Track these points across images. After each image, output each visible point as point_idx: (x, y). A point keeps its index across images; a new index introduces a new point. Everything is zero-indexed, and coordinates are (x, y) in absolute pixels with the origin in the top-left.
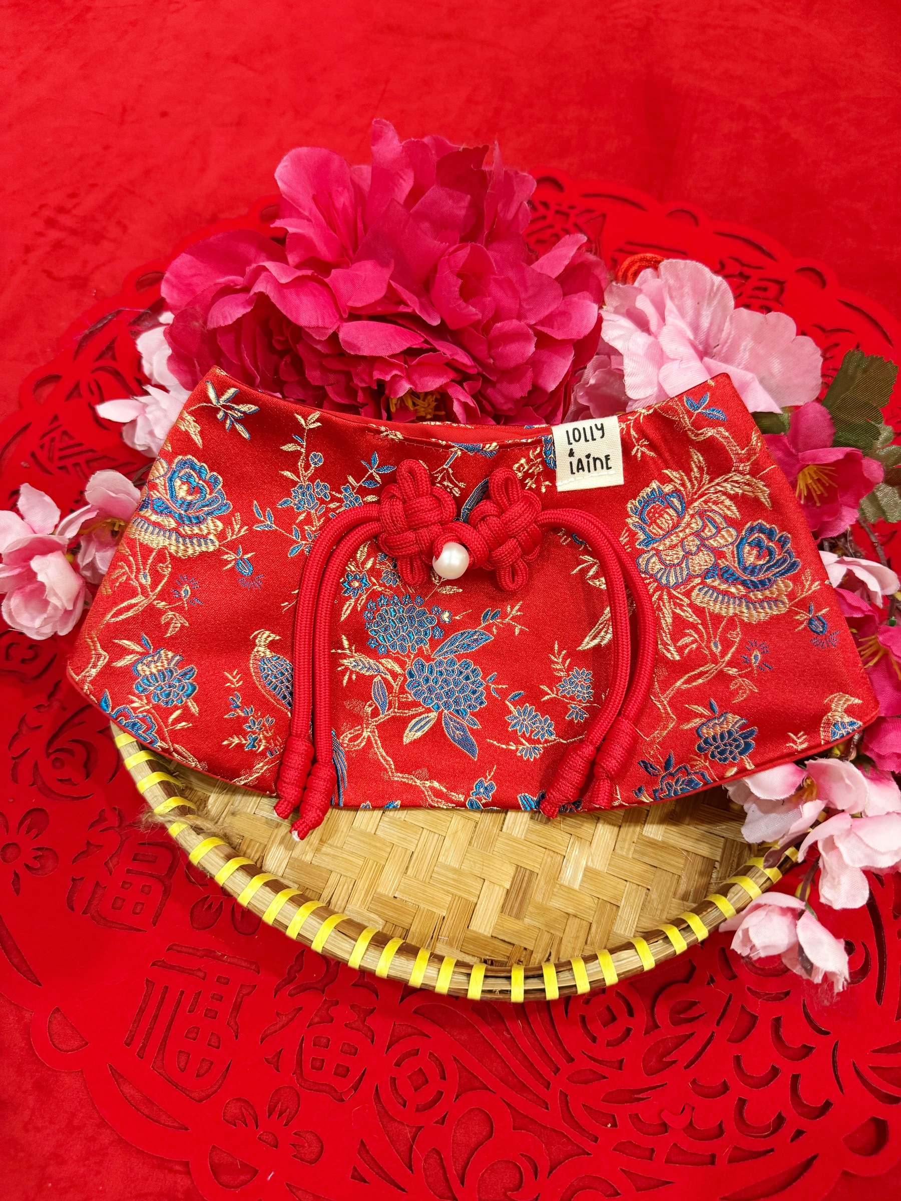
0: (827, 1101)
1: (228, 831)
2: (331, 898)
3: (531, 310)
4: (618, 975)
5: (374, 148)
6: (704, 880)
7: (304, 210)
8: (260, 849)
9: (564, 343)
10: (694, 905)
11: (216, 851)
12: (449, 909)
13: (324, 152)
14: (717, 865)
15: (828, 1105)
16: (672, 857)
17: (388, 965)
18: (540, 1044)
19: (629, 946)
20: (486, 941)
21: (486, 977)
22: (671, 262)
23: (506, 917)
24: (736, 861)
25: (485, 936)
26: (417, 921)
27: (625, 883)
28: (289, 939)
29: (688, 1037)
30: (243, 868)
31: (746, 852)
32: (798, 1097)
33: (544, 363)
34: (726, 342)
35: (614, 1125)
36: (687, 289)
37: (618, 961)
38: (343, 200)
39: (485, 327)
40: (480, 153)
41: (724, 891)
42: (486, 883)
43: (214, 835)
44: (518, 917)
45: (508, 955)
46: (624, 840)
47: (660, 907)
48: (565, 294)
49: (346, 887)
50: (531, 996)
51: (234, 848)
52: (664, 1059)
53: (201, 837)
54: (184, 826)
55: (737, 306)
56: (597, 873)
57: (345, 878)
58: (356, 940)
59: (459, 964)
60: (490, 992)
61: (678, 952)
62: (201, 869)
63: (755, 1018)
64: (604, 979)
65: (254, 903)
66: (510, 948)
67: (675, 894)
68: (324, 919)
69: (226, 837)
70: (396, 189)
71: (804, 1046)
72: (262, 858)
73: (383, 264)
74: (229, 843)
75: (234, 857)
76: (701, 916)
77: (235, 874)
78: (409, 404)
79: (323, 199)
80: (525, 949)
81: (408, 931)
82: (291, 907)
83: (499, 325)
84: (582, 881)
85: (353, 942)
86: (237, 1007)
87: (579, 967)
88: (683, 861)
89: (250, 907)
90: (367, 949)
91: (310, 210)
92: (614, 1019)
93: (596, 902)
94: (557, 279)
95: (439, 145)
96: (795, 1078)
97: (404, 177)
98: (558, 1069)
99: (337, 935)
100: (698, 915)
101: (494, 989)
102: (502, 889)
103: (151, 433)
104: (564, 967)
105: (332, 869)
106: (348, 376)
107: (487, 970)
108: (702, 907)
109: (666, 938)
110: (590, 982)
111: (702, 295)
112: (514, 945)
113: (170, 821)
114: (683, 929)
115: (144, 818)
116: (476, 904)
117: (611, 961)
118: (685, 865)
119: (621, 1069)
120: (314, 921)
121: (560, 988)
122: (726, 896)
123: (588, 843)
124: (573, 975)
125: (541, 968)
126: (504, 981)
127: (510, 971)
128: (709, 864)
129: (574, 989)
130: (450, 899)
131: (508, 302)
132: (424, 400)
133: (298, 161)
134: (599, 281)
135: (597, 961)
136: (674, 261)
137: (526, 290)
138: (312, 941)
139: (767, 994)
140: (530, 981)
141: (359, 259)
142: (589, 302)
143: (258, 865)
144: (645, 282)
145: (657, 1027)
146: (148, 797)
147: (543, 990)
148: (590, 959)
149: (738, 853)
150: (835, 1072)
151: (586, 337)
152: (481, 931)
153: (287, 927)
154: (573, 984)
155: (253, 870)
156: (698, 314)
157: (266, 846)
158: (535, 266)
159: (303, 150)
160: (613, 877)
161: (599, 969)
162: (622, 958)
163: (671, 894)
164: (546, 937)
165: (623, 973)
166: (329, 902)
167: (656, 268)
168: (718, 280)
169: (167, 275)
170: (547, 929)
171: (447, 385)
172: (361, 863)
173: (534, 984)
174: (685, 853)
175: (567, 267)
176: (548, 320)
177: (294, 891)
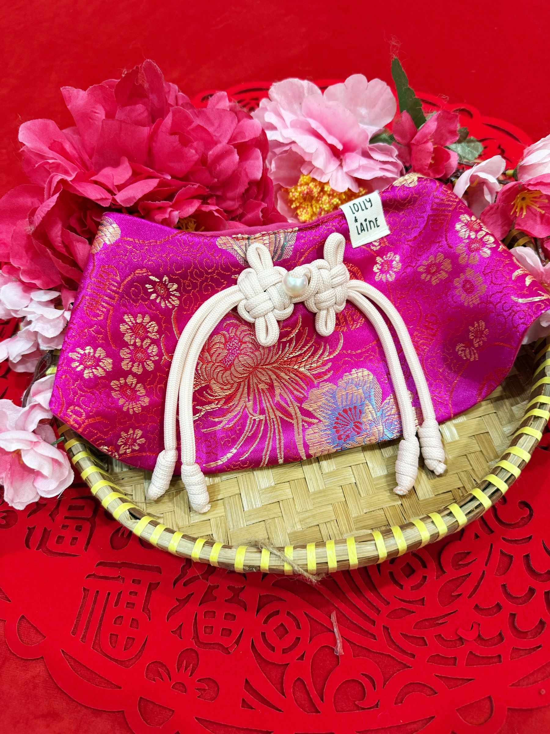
4: (529, 452)
5: (69, 107)
7: (50, 155)
19: (518, 437)
21: (461, 507)
22: (274, 87)
25: (431, 498)
37: (522, 447)
39: (203, 160)
41: (542, 376)
50: (494, 497)
53: (234, 549)
54: (218, 550)
60: (469, 513)
62: (247, 568)
64: (524, 460)
68: (345, 543)
69: (246, 544)
73: (119, 164)
83: (211, 153)
84: (458, 433)
89: (295, 569)
90: (384, 541)
93: (474, 438)
99: (360, 545)
100: (540, 395)
101: (470, 510)
107: (458, 504)
108: (538, 391)
109: (537, 418)
110: (518, 467)
112: (451, 491)
114: (540, 406)
117: (519, 448)
121: (506, 482)
124: (506, 470)
125: (486, 481)
126: (473, 501)
127: (472, 494)
129: (513, 477)
135: (512, 455)
138: (348, 560)
140: (486, 491)
147: (498, 490)
148: (506, 457)
152: (427, 497)
153: (327, 563)
154: (510, 475)
161: (516, 457)
162: (522, 444)
165: (530, 450)
171: (199, 207)
173: (491, 490)
176: (235, 136)
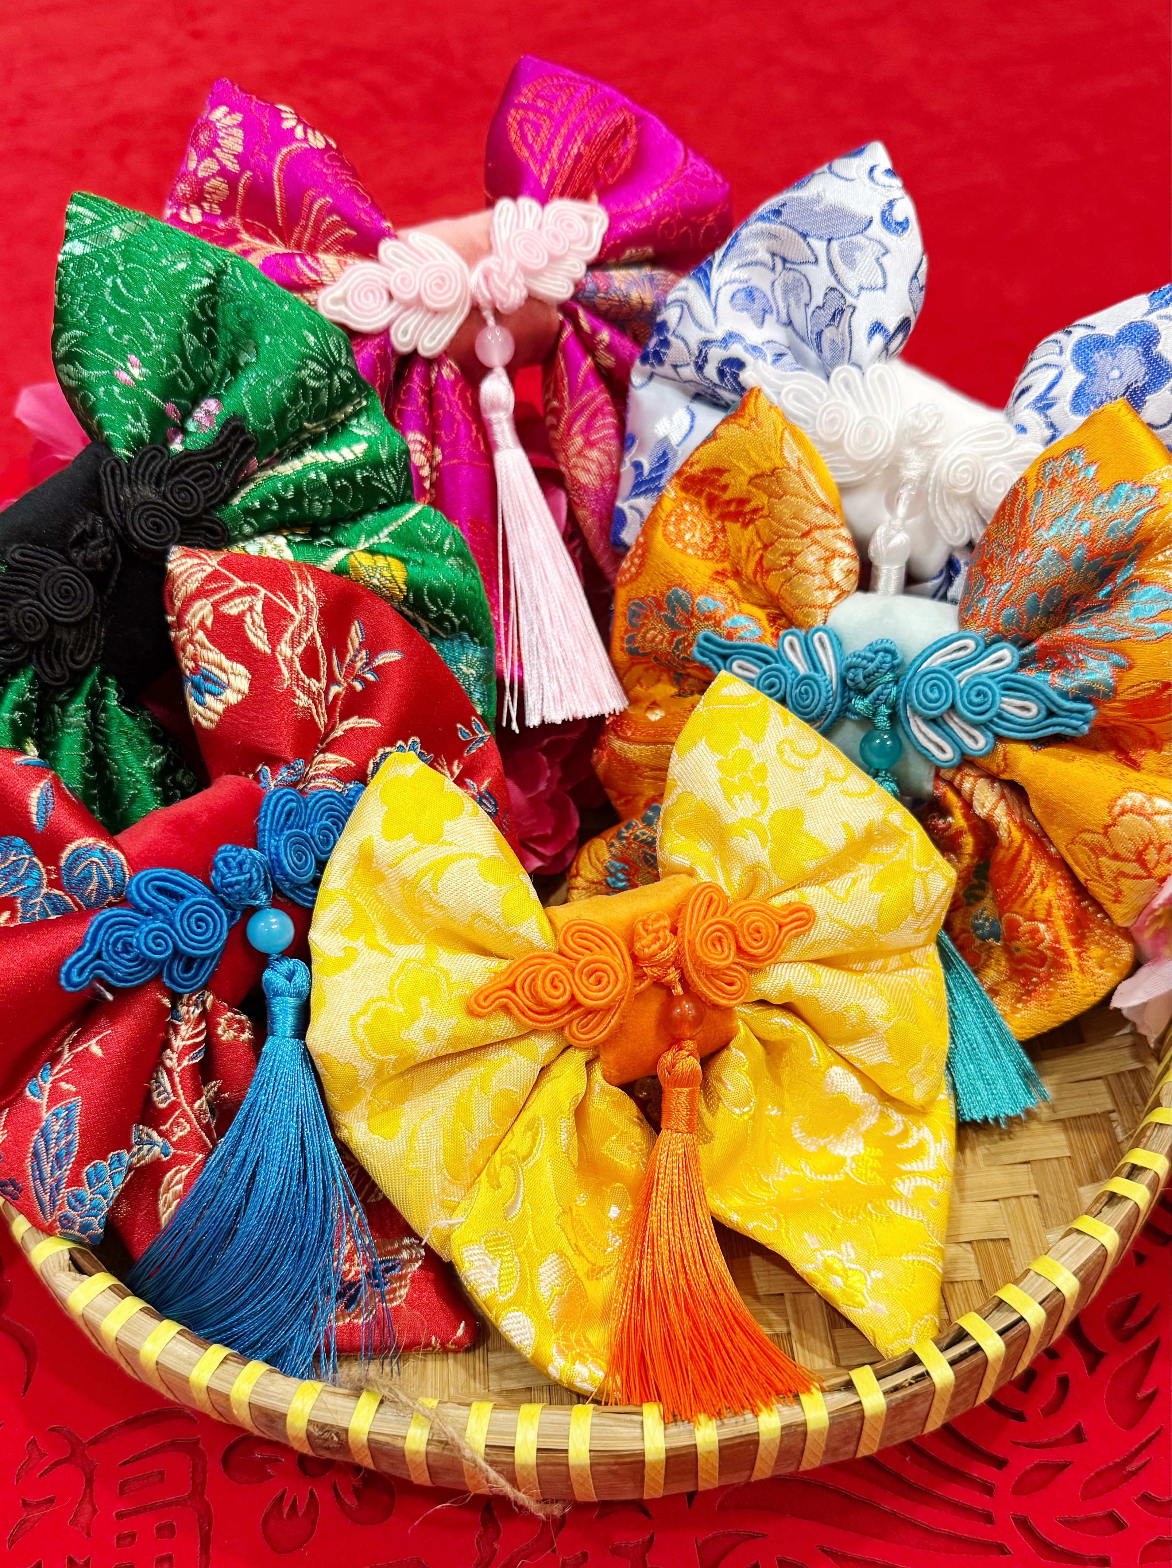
21: (880, 1378)
37: (1062, 1256)
50: (964, 1365)
58: (640, 1415)
60: (896, 1389)
61: (1144, 1204)
64: (1058, 1290)
77: (380, 1413)
82: (505, 1415)
87: (1010, 1294)
90: (666, 1428)
93: (969, 1248)
99: (606, 1420)
100: (1140, 1146)
101: (901, 1384)
110: (1040, 1303)
129: (1021, 1326)
135: (1032, 1273)
138: (566, 1451)
147: (977, 1348)
154: (1015, 1317)
161: (1042, 1281)
165: (1080, 1269)
173: (961, 1348)
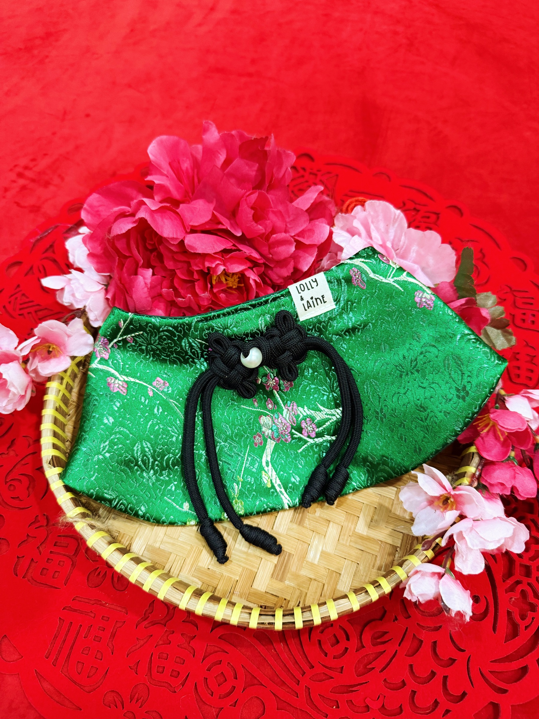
0: (464, 692)
1: (110, 527)
2: (170, 569)
3: (292, 228)
4: (338, 614)
5: (204, 137)
6: (391, 558)
7: (164, 170)
8: (130, 539)
9: (312, 246)
10: (384, 573)
11: (102, 539)
12: (241, 576)
13: (176, 138)
14: (398, 549)
15: (464, 694)
16: (372, 545)
17: (203, 608)
18: (294, 658)
19: (346, 596)
20: (262, 595)
21: (260, 615)
22: (372, 202)
23: (274, 580)
24: (409, 546)
25: (261, 592)
26: (221, 583)
27: (345, 560)
28: (144, 592)
29: (382, 653)
30: (118, 549)
31: (415, 542)
32: (447, 690)
33: (300, 257)
34: (402, 247)
35: (338, 707)
36: (380, 218)
37: (338, 605)
38: (186, 165)
39: (266, 237)
40: (264, 141)
41: (401, 565)
42: (263, 560)
43: (101, 530)
44: (282, 580)
45: (275, 603)
46: (344, 535)
47: (365, 574)
48: (311, 220)
49: (179, 562)
50: (287, 626)
51: (114, 538)
52: (367, 667)
53: (94, 531)
54: (85, 524)
55: (409, 226)
56: (328, 554)
57: (179, 557)
58: (184, 593)
59: (244, 607)
60: (263, 623)
61: (374, 600)
62: (93, 550)
63: (422, 641)
64: (330, 616)
65: (124, 570)
66: (276, 599)
67: (373, 566)
68: (165, 580)
69: (109, 532)
70: (216, 160)
71: (451, 659)
72: (130, 545)
73: (210, 201)
74: (111, 535)
75: (113, 543)
76: (387, 578)
77: (113, 553)
78: (223, 279)
79: (174, 165)
80: (285, 599)
81: (216, 588)
82: (146, 573)
83: (274, 236)
84: (319, 559)
85: (182, 593)
86: (113, 635)
87: (315, 609)
88: (378, 547)
89: (122, 573)
90: (190, 598)
91: (168, 171)
92: (338, 642)
93: (327, 571)
94: (307, 211)
95: (241, 136)
96: (445, 678)
97: (221, 153)
98: (304, 673)
99: (173, 590)
100: (385, 578)
101: (265, 622)
102: (272, 564)
103: (73, 295)
104: (306, 609)
105: (172, 552)
106: (189, 263)
107: (261, 611)
108: (388, 573)
109: (367, 592)
110: (321, 618)
111: (389, 221)
112: (278, 597)
113: (76, 521)
114: (377, 586)
115: (61, 519)
116: (257, 572)
117: (334, 605)
118: (380, 549)
119: (342, 673)
120: (160, 581)
121: (304, 622)
122: (401, 566)
123: (323, 536)
124: (312, 614)
125: (293, 610)
126: (271, 617)
127: (275, 611)
128: (395, 548)
129: (312, 622)
130: (241, 569)
131: (279, 223)
132: (232, 278)
133: (161, 143)
134: (331, 212)
135: (326, 606)
136: (373, 201)
137: (289, 217)
138: (158, 593)
139: (428, 627)
140: (286, 617)
141: (196, 198)
142: (324, 225)
143: (128, 549)
144: (357, 213)
145: (363, 647)
146: (64, 507)
147: (294, 623)
148: (322, 604)
149: (410, 542)
150: (468, 674)
151: (322, 244)
152: (259, 589)
153: (143, 585)
154: (311, 619)
155: (124, 551)
156: (387, 232)
157: (132, 537)
158: (294, 203)
159: (164, 137)
160: (337, 557)
161: (327, 610)
162: (340, 604)
163: (371, 567)
164: (297, 593)
165: (341, 612)
166: (169, 571)
167: (363, 205)
168: (398, 212)
169: (85, 206)
170: (298, 588)
171: (245, 270)
172: (189, 548)
173: (289, 619)
174: (380, 543)
175: (312, 204)
176: (302, 234)
177: (148, 564)
